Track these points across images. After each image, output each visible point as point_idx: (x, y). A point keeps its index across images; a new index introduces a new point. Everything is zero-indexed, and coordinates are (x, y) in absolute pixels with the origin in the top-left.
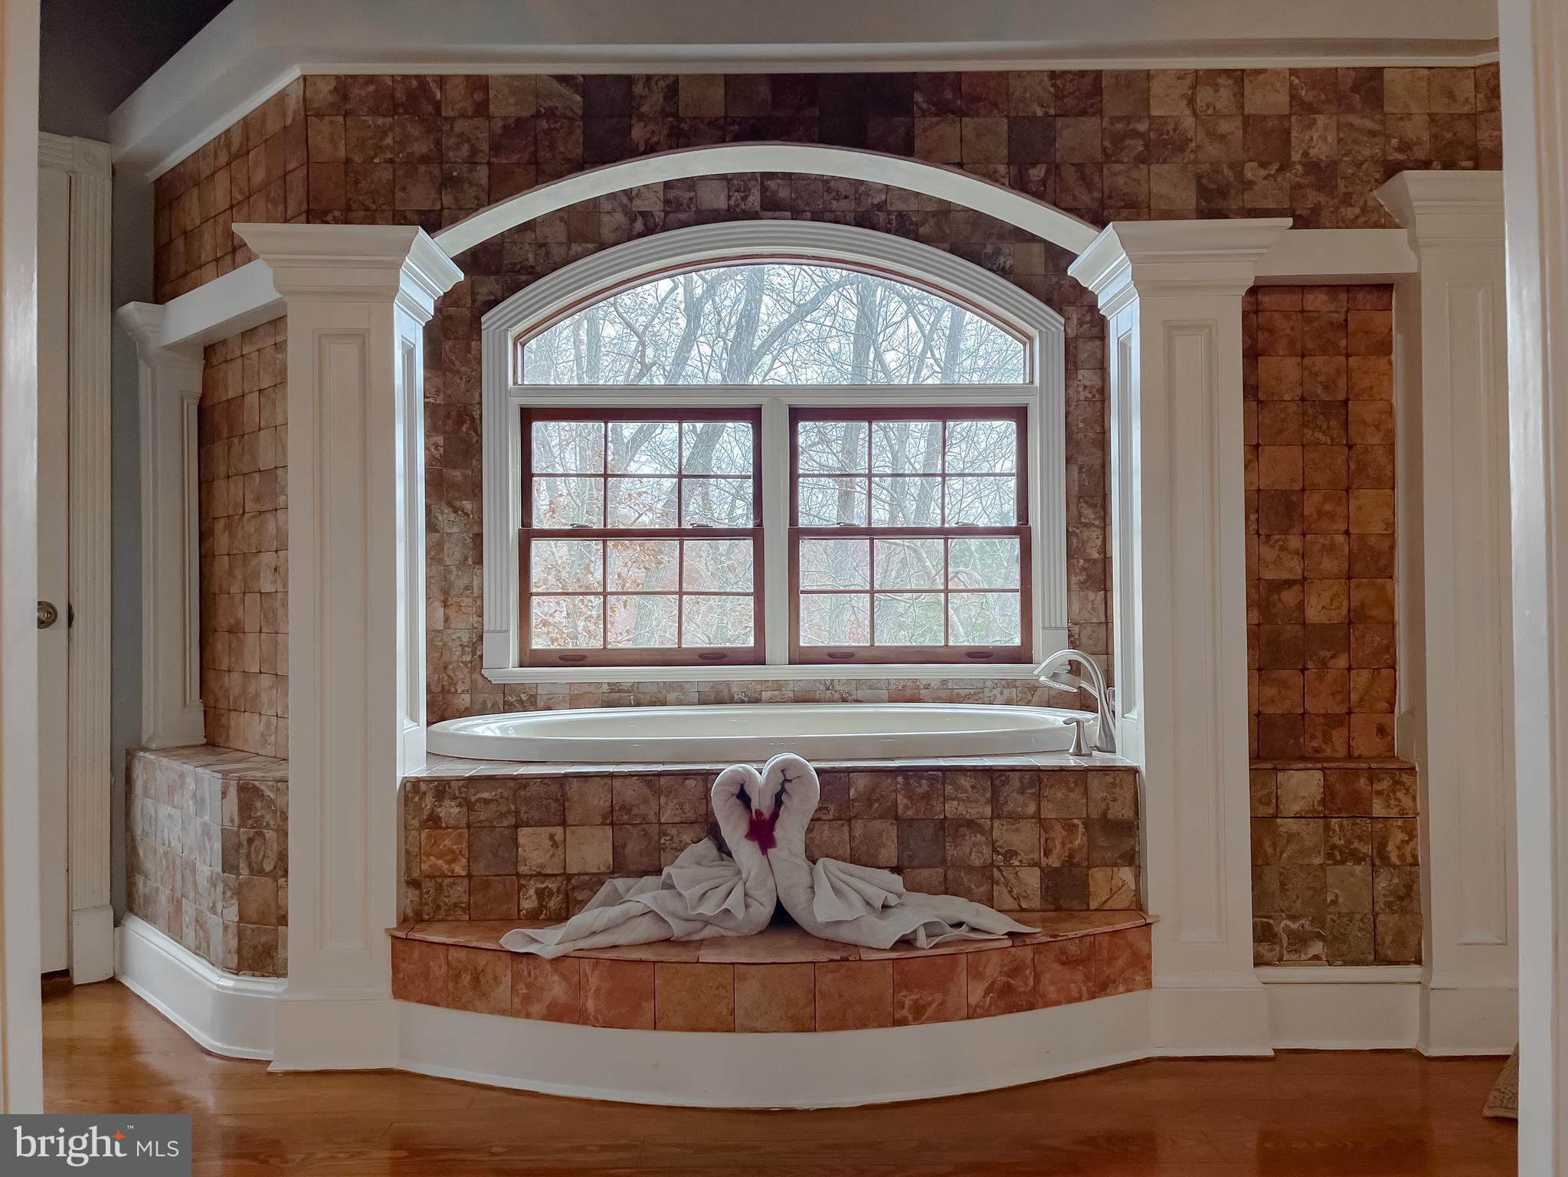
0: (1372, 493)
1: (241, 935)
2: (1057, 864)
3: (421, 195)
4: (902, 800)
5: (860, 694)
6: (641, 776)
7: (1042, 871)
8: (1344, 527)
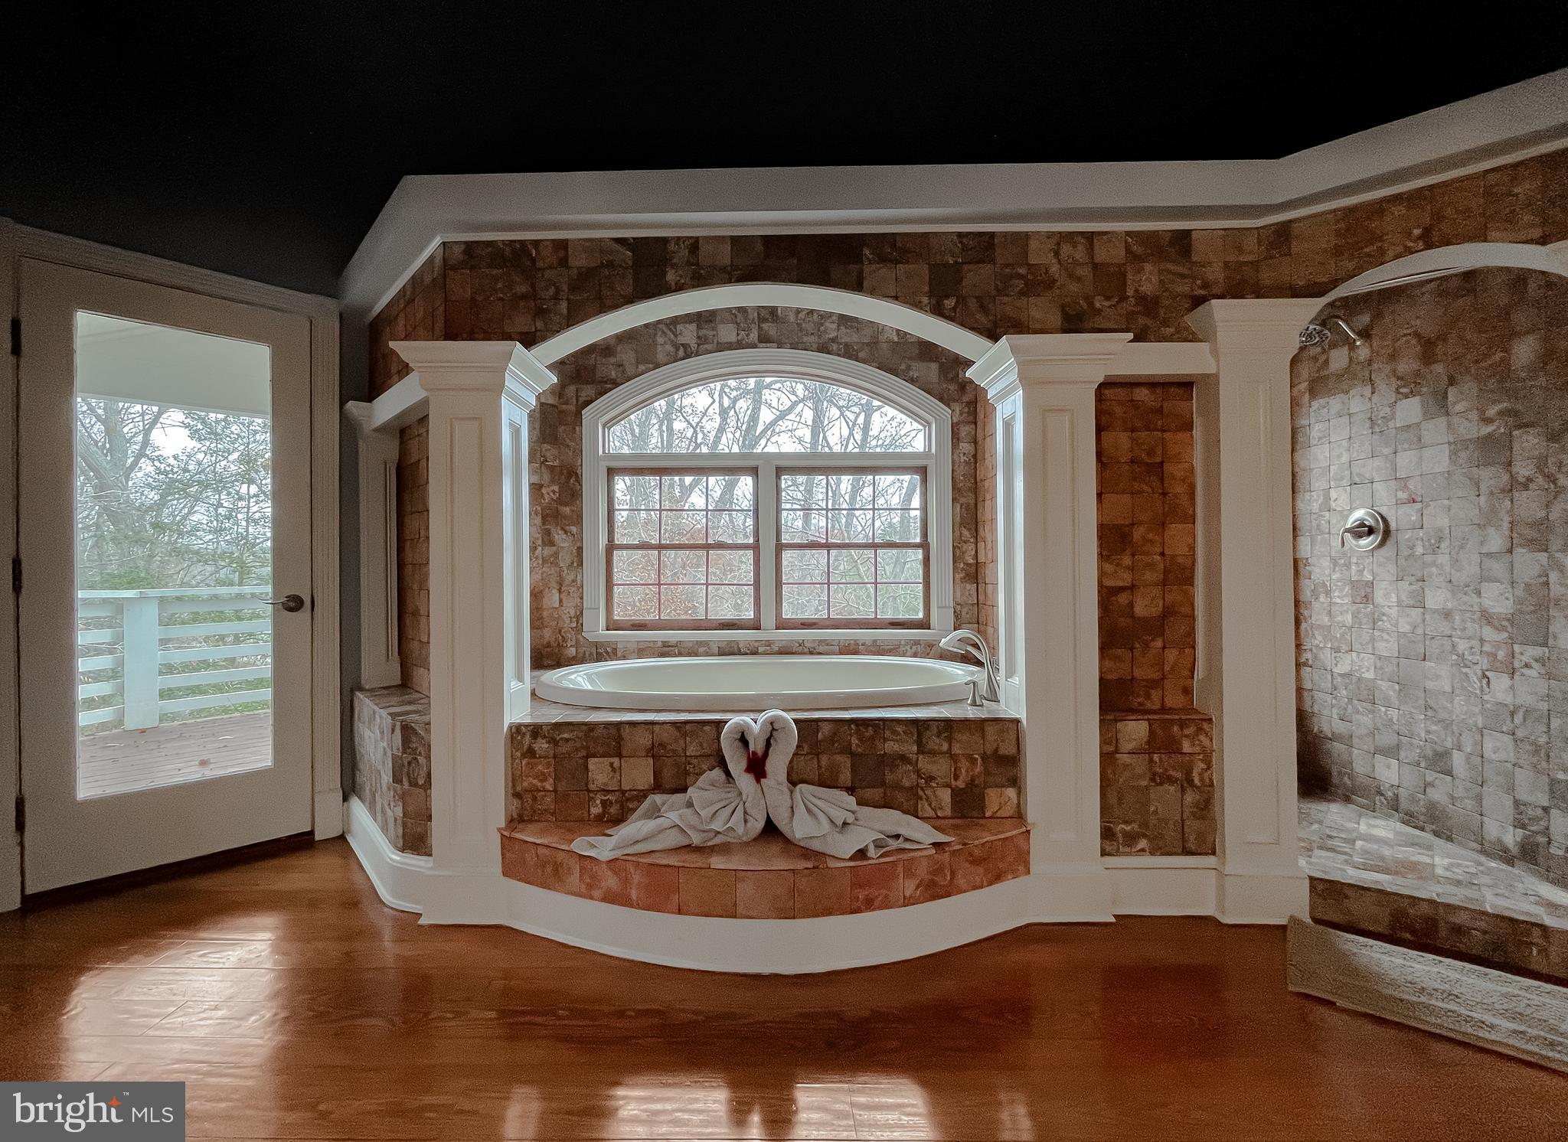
0: (1180, 526)
1: (404, 825)
2: (962, 786)
3: (522, 322)
4: (855, 741)
5: (821, 649)
6: (674, 724)
7: (952, 790)
8: (1159, 550)
